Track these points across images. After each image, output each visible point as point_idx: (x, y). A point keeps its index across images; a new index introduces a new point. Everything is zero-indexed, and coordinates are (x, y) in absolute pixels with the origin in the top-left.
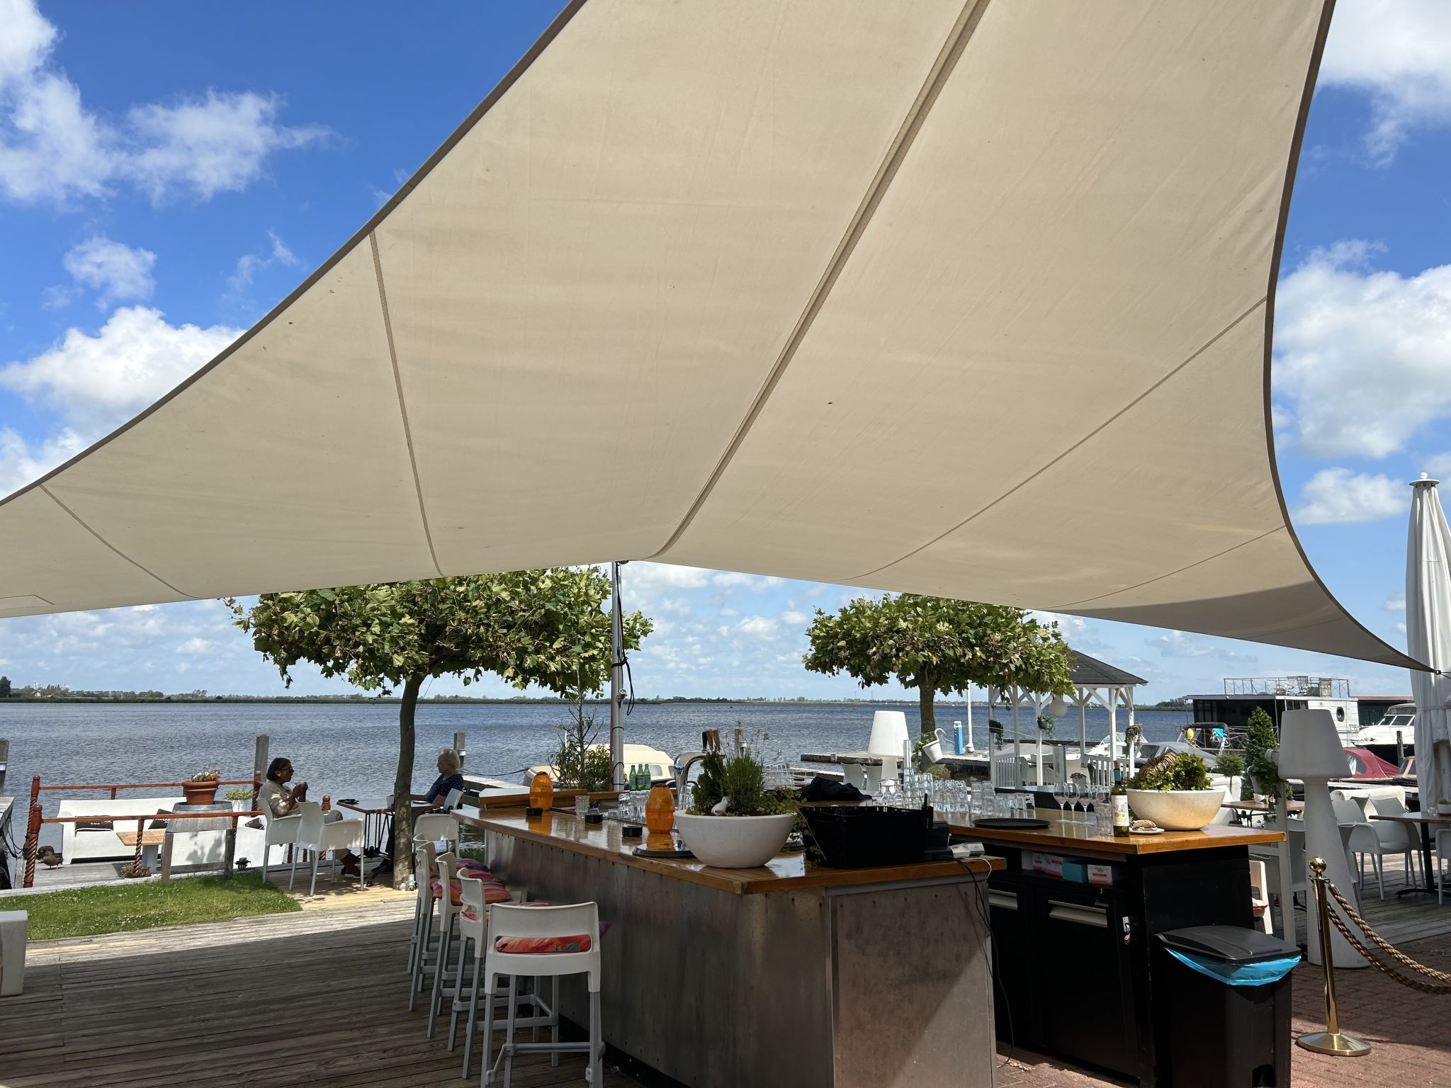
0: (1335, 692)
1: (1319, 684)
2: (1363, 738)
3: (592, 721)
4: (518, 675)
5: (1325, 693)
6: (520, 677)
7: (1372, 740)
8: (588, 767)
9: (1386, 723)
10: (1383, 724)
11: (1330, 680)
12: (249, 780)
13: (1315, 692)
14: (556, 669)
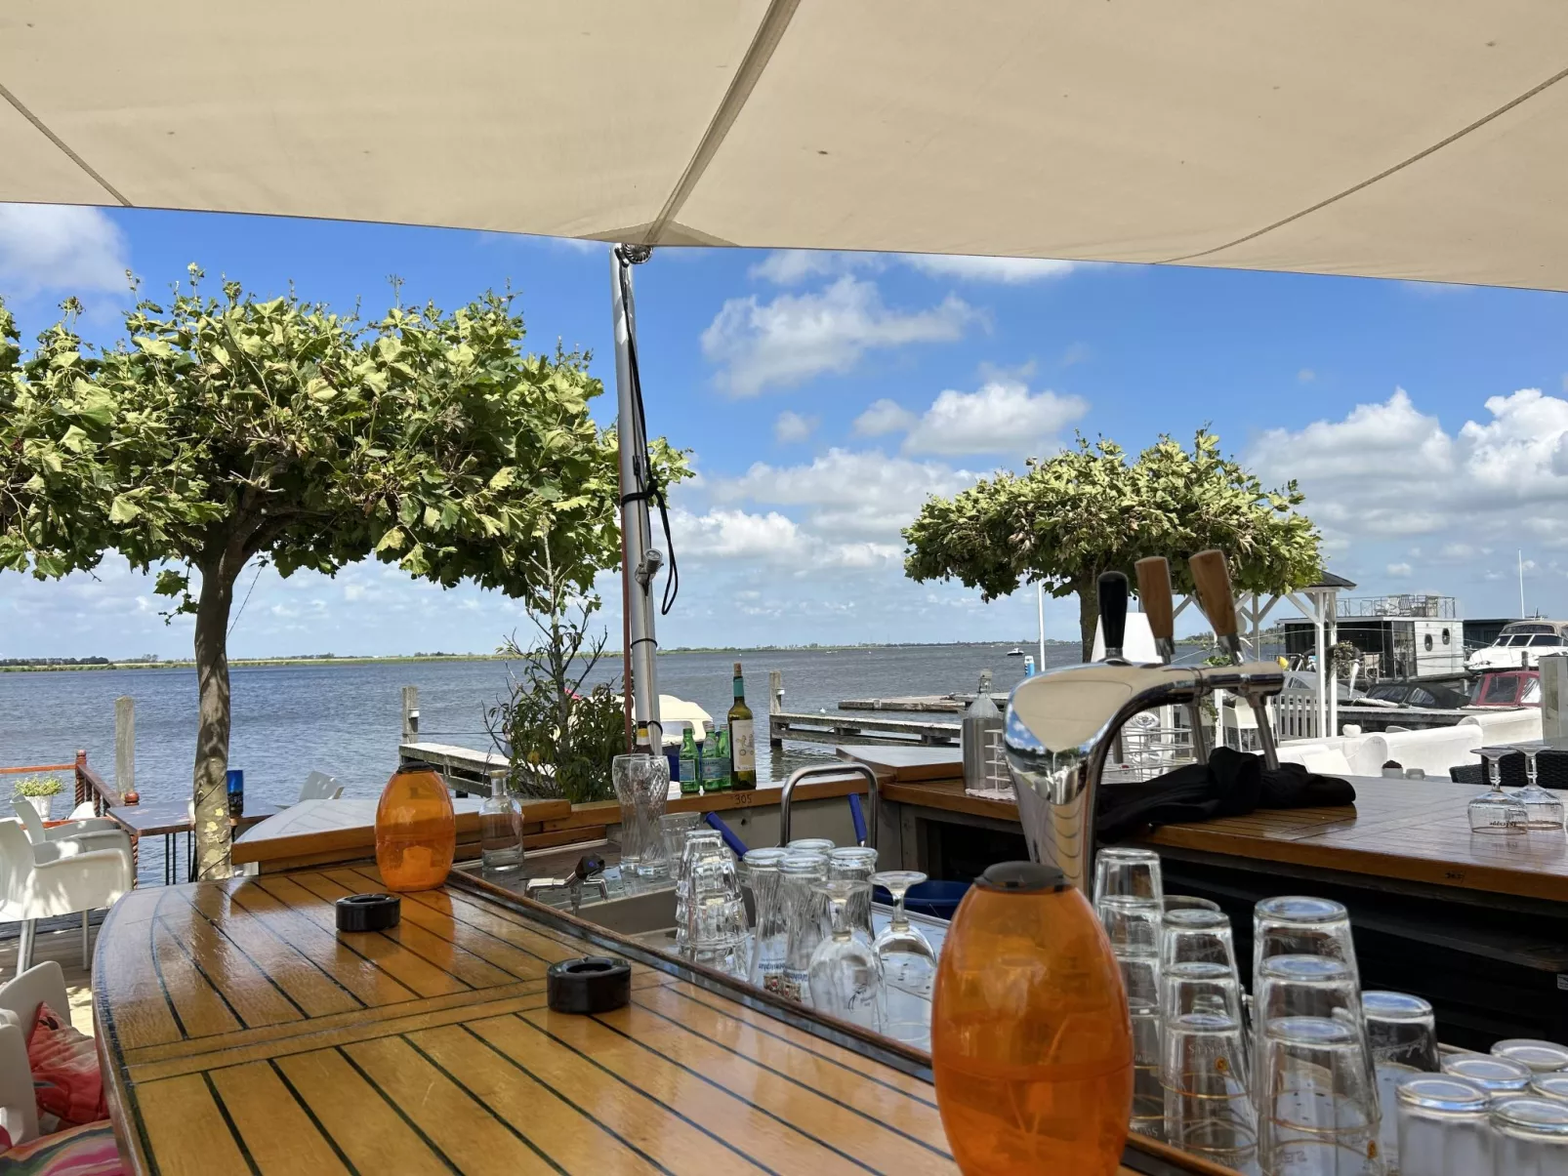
0: (1441, 612)
1: (1426, 603)
2: (1478, 661)
3: (580, 636)
4: (414, 543)
5: (1431, 612)
6: (418, 549)
7: (1489, 663)
8: (577, 733)
9: (1502, 644)
10: (1499, 644)
11: (1436, 598)
12: (69, 764)
13: (1421, 612)
14: (499, 530)
